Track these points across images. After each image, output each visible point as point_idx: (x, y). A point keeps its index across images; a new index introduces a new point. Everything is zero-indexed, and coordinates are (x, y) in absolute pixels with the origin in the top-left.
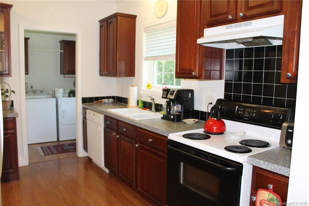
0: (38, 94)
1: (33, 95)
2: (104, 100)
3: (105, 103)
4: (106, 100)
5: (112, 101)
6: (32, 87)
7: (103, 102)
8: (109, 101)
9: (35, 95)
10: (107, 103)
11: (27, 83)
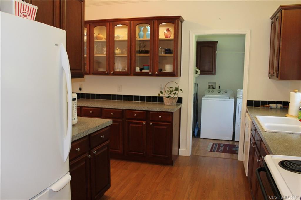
0: (222, 94)
1: (217, 94)
2: (271, 105)
3: (272, 108)
4: (274, 106)
5: (281, 107)
6: (219, 87)
7: (270, 107)
8: (277, 106)
9: (219, 94)
10: (274, 109)
11: (215, 83)
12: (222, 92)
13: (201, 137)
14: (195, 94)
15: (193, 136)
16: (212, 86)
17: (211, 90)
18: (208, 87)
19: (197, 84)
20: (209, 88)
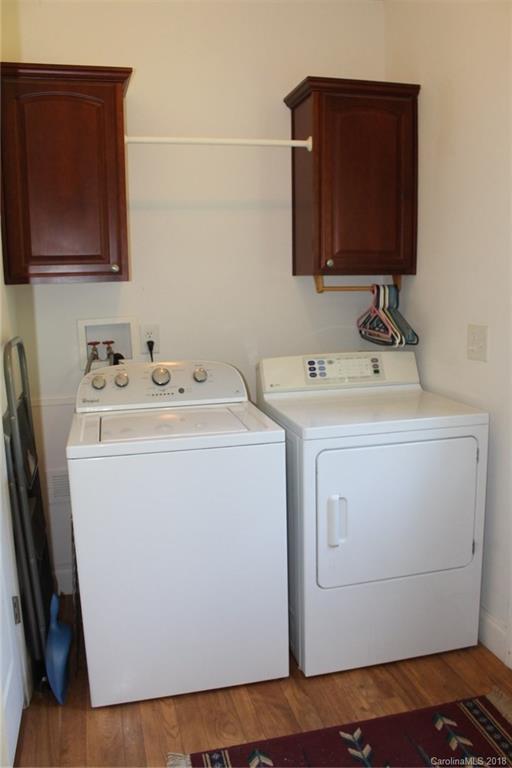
0: (181, 391)
1: (155, 397)
6: (151, 345)
9: (165, 396)
11: (126, 327)
12: (176, 382)
13: (97, 699)
14: (15, 418)
15: (40, 695)
16: (108, 343)
17: (103, 368)
18: (83, 352)
19: (21, 347)
20: (94, 357)
